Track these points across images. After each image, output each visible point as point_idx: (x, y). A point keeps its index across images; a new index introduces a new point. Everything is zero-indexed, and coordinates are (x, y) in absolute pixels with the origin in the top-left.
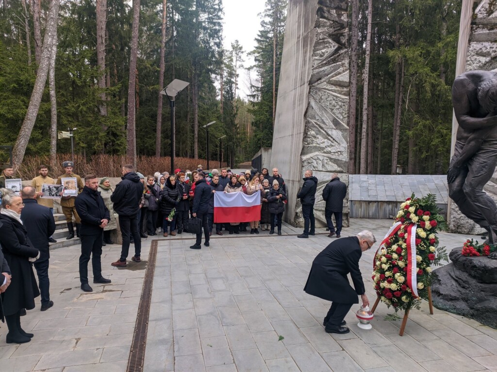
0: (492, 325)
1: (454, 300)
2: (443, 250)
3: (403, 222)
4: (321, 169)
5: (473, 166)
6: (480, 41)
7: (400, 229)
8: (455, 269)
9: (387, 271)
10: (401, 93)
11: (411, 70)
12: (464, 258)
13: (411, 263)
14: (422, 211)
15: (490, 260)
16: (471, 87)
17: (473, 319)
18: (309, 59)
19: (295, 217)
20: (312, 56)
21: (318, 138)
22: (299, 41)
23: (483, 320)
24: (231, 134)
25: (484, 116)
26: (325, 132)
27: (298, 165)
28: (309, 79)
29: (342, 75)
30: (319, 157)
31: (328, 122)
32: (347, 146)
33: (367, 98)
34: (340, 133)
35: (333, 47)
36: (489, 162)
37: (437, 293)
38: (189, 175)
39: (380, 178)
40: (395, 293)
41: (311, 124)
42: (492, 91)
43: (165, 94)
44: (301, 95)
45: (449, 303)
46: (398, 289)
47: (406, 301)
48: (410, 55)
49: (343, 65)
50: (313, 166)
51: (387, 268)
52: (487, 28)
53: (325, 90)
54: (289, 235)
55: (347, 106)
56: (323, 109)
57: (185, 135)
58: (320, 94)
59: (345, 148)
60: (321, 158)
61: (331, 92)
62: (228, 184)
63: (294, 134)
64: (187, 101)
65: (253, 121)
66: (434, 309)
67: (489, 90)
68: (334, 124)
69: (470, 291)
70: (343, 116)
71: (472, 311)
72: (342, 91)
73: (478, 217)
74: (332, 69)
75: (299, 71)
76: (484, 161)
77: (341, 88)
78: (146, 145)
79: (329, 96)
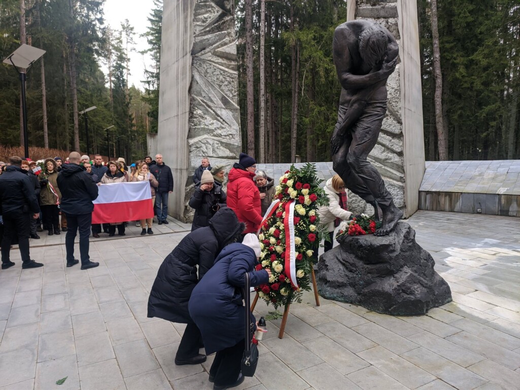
0: (378, 310)
1: (341, 286)
2: (324, 229)
3: (281, 199)
4: (211, 155)
5: (357, 133)
6: (365, 17)
7: (278, 208)
8: (342, 251)
9: (264, 259)
10: (297, 80)
11: (306, 54)
12: (351, 238)
13: (289, 247)
14: (301, 184)
15: (376, 237)
16: (352, 38)
17: (360, 305)
18: (191, 25)
19: (184, 212)
20: (194, 21)
21: (206, 119)
22: (179, 4)
23: (370, 306)
24: (125, 126)
25: (367, 73)
26: (214, 111)
27: (186, 150)
28: (191, 48)
29: (228, 45)
30: (209, 141)
31: (215, 99)
32: (238, 128)
33: (263, 83)
34: (230, 113)
35: (216, 12)
36: (372, 127)
37: (324, 280)
38: (41, 165)
39: (278, 167)
40: (272, 286)
41: (197, 102)
42: (373, 40)
43: (12, 64)
44: (184, 68)
45: (337, 290)
46: (275, 281)
47: (285, 295)
48: (303, 37)
49: (229, 34)
50: (203, 151)
51: (264, 256)
52: (370, 3)
53: (210, 63)
54: (175, 232)
55: (236, 82)
56: (210, 84)
57: (63, 125)
58: (205, 66)
59: (236, 130)
60: (211, 142)
61: (217, 65)
62: (105, 174)
63: (180, 114)
64: (64, 85)
65: (149, 111)
66: (320, 299)
67: (369, 39)
68: (223, 103)
69: (357, 274)
70: (232, 94)
71: (359, 297)
72: (230, 65)
73: (364, 192)
74: (218, 38)
75: (180, 39)
76: (368, 126)
77: (229, 61)
78: (8, 138)
79: (215, 69)
